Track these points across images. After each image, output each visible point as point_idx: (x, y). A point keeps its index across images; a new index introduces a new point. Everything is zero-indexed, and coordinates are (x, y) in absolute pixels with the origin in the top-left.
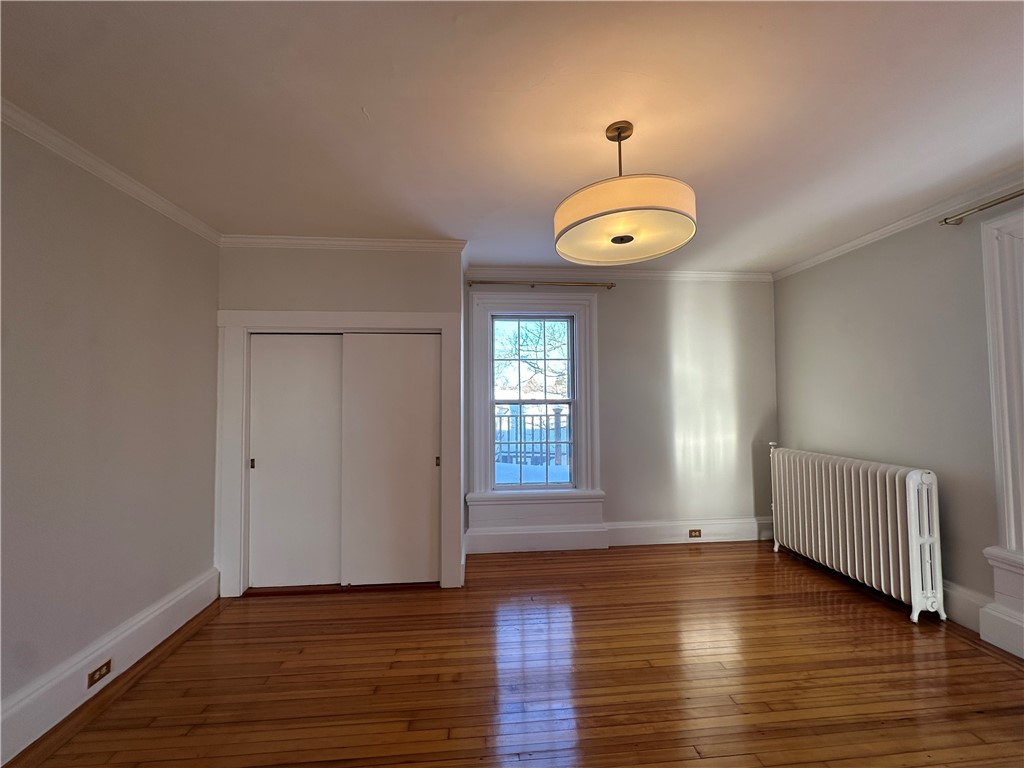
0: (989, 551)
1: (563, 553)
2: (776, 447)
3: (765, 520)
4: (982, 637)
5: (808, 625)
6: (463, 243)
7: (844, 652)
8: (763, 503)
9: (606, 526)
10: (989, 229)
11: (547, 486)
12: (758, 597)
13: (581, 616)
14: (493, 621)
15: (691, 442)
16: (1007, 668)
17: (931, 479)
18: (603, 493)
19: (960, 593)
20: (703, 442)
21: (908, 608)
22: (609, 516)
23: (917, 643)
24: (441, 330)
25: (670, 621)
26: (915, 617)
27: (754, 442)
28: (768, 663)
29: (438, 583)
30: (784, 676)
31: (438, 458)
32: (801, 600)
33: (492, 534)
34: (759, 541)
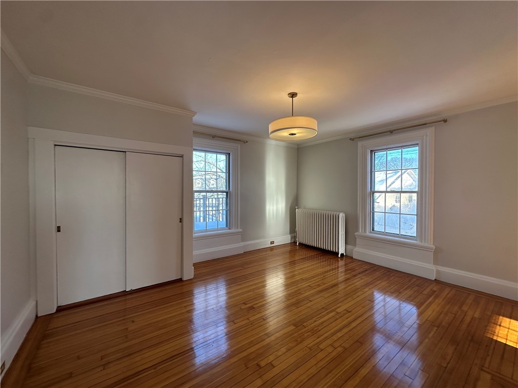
0: (356, 233)
1: (226, 257)
2: (298, 208)
3: (293, 235)
4: (354, 257)
5: (316, 264)
6: (195, 113)
7: (328, 268)
8: (293, 229)
9: (242, 244)
10: (360, 144)
11: (218, 230)
12: (290, 262)
13: (230, 283)
14: (193, 293)
15: (271, 208)
16: (359, 263)
17: (344, 215)
18: (242, 230)
19: (349, 247)
20: (275, 208)
21: (338, 253)
22: (243, 240)
23: (340, 263)
24: (183, 155)
25: (261, 278)
26: (339, 256)
27: (290, 207)
28: (313, 275)
29: (181, 278)
30: (319, 277)
31: (180, 219)
32: (311, 258)
33: (200, 253)
34: (291, 243)
